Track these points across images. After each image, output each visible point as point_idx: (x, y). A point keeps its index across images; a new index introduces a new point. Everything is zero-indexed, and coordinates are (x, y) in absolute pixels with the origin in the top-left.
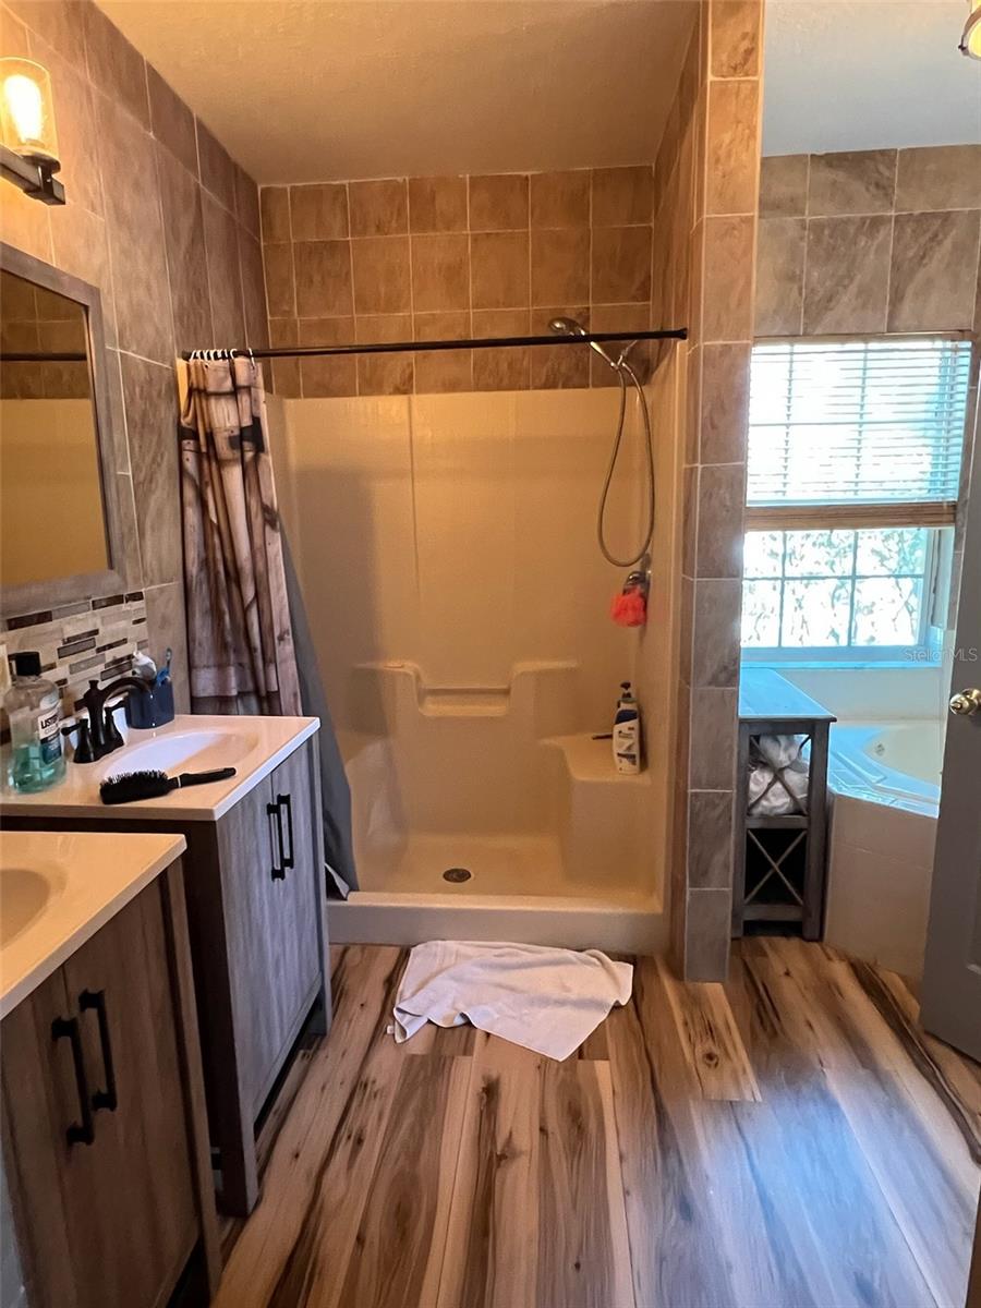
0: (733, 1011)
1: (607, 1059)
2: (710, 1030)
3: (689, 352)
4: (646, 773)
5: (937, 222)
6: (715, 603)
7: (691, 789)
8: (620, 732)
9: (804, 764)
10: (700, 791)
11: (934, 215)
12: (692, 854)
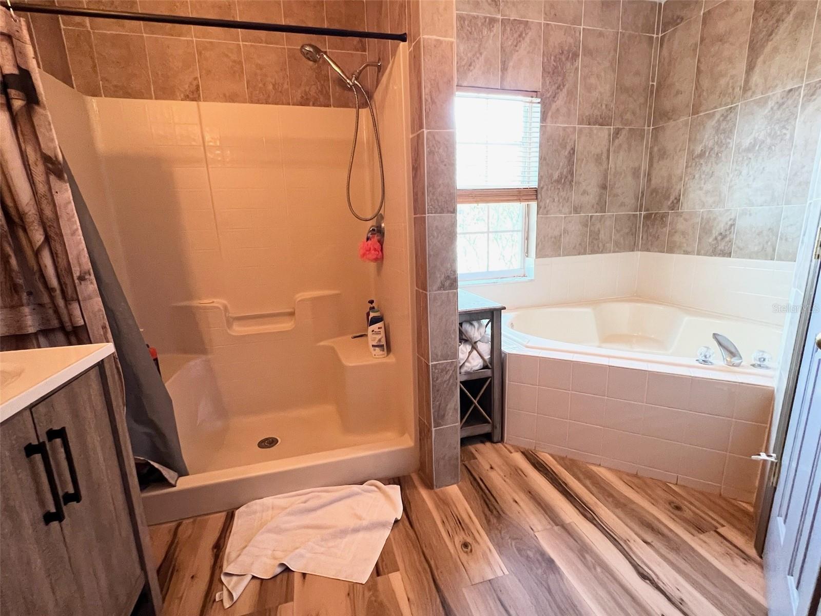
0: (469, 503)
1: (398, 570)
2: (459, 522)
3: (410, 50)
4: (391, 355)
5: (522, 26)
6: (440, 232)
7: (432, 362)
8: (373, 331)
9: (488, 338)
10: (437, 363)
11: (520, 22)
12: (434, 405)
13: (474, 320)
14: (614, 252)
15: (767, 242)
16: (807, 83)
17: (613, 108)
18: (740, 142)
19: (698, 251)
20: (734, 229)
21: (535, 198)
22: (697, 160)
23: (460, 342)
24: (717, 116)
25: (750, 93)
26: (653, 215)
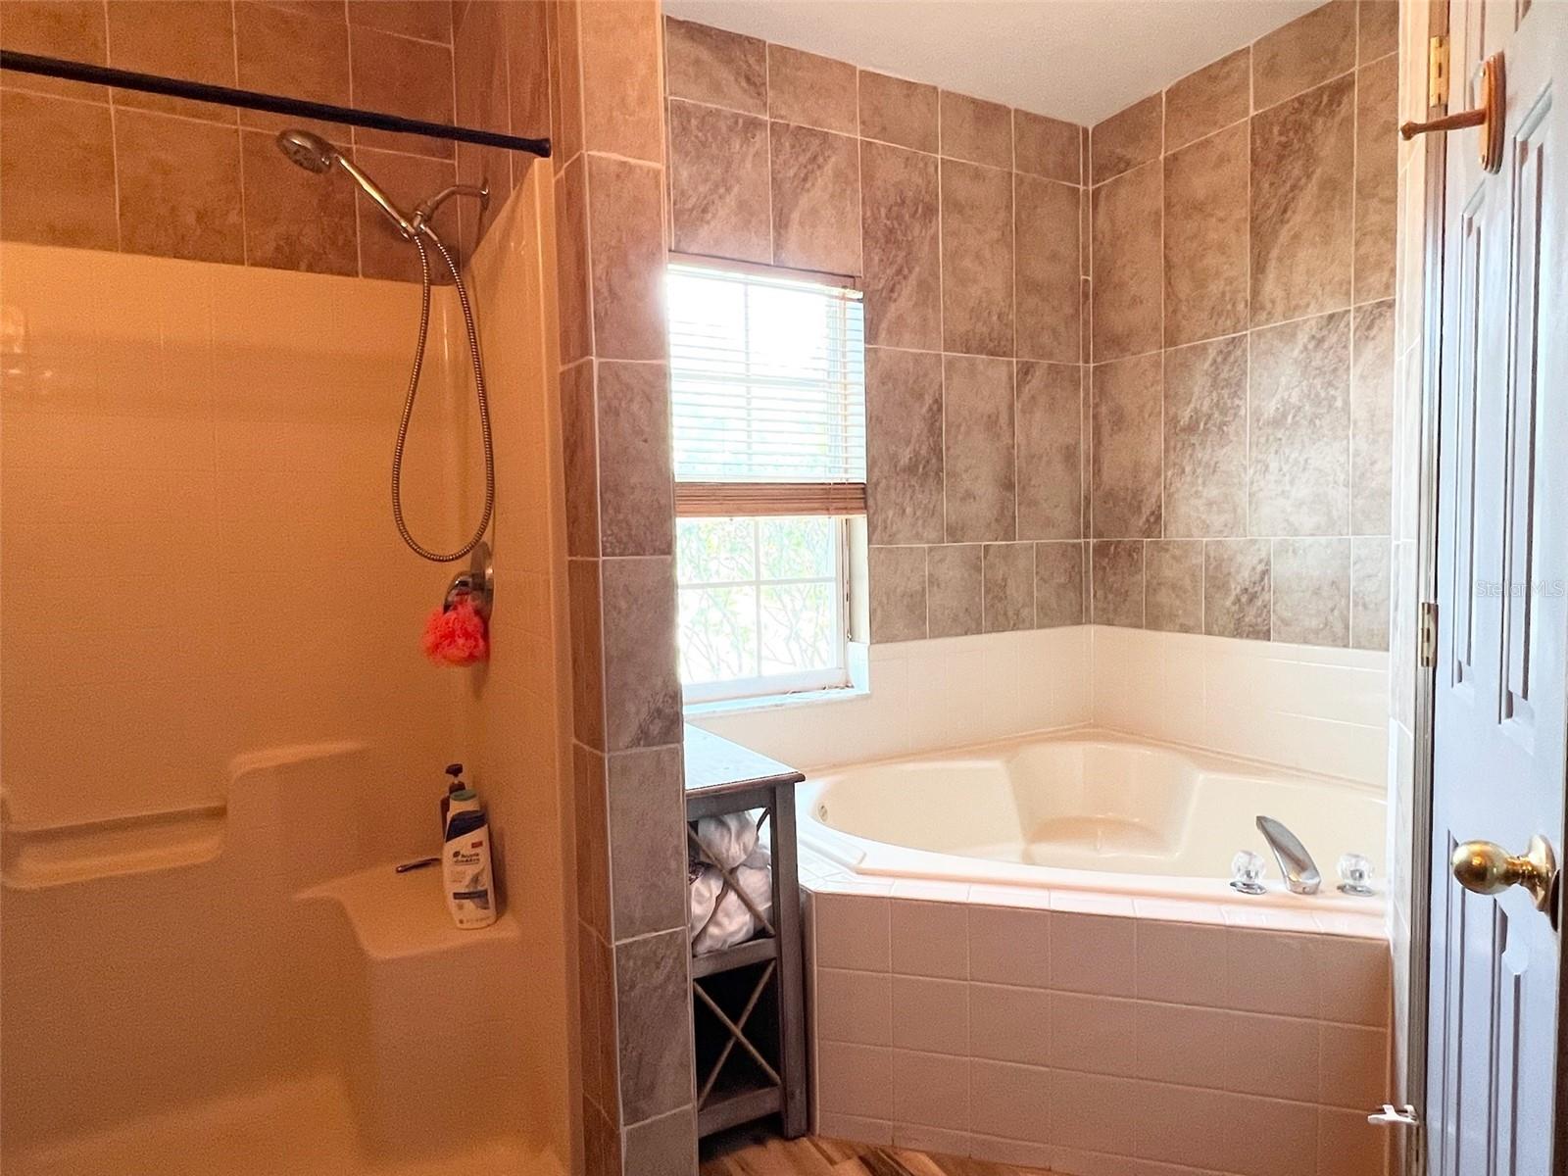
3: (558, 176)
4: (508, 918)
5: (816, 142)
6: (636, 600)
7: (617, 939)
8: (456, 854)
9: (763, 855)
10: (631, 940)
11: (811, 132)
12: (624, 1062)
13: (728, 813)
14: (1041, 627)
15: (1332, 610)
16: (1358, 305)
17: (1012, 321)
18: (1259, 406)
19: (1207, 624)
20: (1269, 579)
21: (863, 505)
22: (1184, 436)
23: (693, 872)
24: (1212, 353)
25: (1263, 316)
26: (1112, 548)
